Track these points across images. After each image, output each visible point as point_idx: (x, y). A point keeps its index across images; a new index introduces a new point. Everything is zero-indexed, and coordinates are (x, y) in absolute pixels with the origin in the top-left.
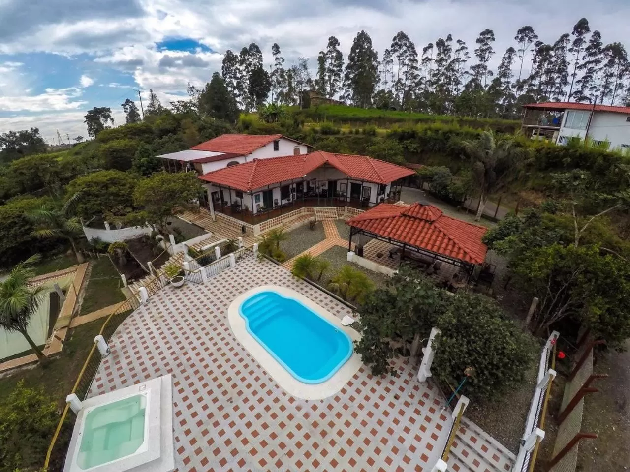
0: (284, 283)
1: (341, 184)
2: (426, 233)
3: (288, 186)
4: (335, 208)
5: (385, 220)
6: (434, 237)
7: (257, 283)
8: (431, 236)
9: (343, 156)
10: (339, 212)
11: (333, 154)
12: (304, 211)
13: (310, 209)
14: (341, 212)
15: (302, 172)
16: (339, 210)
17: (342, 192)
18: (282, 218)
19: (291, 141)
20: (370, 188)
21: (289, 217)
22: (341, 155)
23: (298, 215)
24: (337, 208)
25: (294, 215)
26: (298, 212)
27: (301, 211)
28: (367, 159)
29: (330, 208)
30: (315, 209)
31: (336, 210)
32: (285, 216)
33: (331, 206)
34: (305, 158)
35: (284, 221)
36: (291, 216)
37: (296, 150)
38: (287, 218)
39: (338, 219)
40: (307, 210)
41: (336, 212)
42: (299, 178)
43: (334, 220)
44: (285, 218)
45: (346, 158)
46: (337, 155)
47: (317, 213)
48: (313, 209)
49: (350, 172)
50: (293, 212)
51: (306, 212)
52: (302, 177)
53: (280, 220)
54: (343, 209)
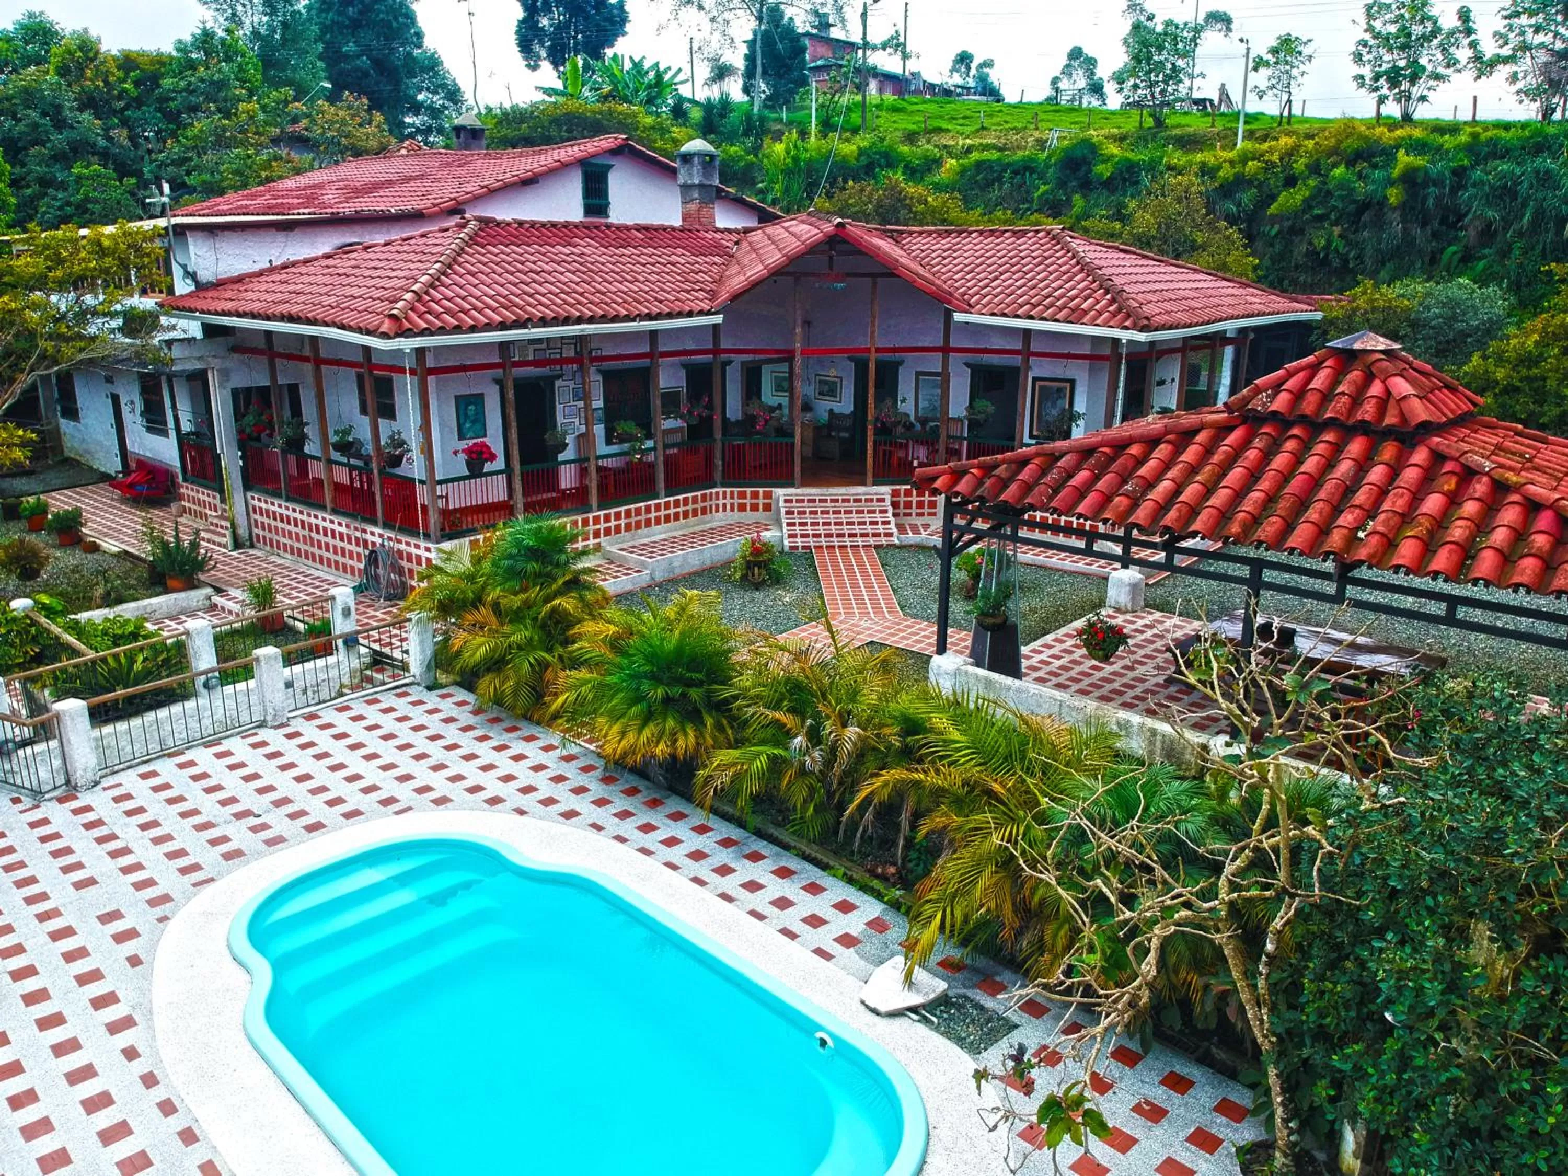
0: (549, 802)
1: (918, 374)
2: (1382, 493)
3: (645, 377)
4: (885, 490)
5: (1135, 450)
6: (1433, 503)
7: (388, 802)
8: (1417, 497)
9: (930, 234)
10: (906, 515)
11: (885, 231)
12: (721, 502)
13: (755, 495)
14: (914, 511)
15: (713, 294)
16: (908, 505)
17: (924, 421)
18: (602, 526)
19: (673, 172)
20: (1068, 385)
21: (638, 526)
22: (920, 233)
23: (692, 520)
24: (895, 493)
25: (667, 519)
26: (690, 507)
27: (707, 504)
28: (1053, 238)
29: (860, 489)
30: (780, 493)
31: (888, 498)
32: (618, 516)
33: (864, 484)
34: (737, 243)
35: (611, 545)
36: (648, 523)
37: (693, 207)
38: (628, 527)
39: (897, 542)
40: (736, 501)
41: (890, 510)
42: (690, 314)
43: (877, 547)
44: (618, 529)
45: (946, 242)
46: (902, 232)
47: (787, 513)
48: (768, 495)
49: (964, 294)
50: (662, 501)
51: (732, 510)
52: (709, 313)
53: (586, 536)
54: (926, 498)
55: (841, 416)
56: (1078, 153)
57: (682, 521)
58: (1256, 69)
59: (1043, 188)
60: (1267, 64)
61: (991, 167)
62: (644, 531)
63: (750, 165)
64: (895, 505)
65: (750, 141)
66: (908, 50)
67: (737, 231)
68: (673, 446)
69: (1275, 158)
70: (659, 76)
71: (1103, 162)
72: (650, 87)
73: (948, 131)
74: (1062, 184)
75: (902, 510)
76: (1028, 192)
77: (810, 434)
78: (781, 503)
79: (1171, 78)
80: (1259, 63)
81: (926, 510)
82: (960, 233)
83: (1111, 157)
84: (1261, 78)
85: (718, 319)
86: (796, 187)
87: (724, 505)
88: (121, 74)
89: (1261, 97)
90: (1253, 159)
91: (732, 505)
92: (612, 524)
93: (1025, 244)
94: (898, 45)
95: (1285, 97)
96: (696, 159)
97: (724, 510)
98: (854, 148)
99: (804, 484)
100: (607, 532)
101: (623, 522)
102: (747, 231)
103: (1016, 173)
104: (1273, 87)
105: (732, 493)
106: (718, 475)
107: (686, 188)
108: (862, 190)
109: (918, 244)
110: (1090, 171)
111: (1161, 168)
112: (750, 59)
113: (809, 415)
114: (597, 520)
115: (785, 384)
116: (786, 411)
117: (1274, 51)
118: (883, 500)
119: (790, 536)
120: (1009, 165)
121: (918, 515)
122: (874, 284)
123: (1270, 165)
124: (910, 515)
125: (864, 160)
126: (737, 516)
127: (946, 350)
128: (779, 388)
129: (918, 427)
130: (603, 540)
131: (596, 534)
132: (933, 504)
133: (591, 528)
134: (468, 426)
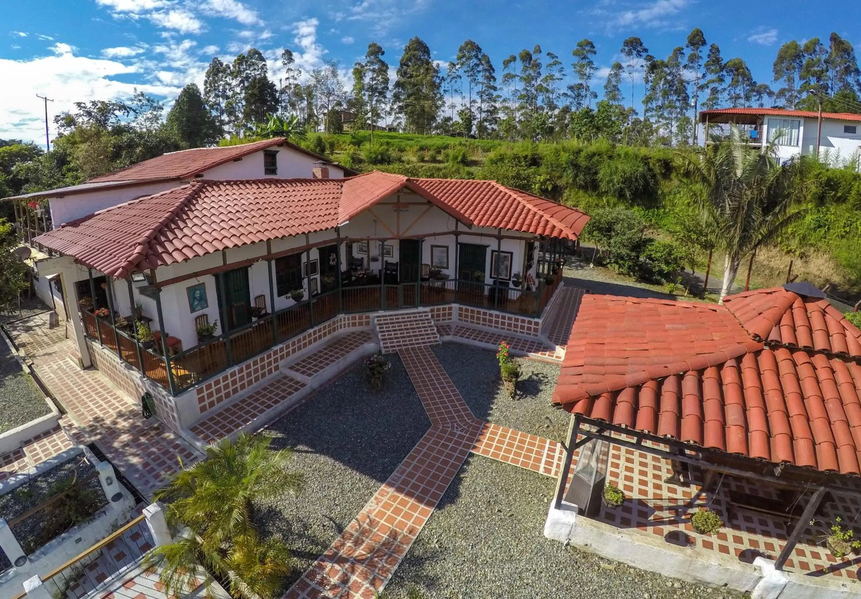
1: (432, 246)
4: (428, 309)
10: (437, 320)
12: (343, 323)
13: (361, 318)
14: (441, 318)
18: (279, 355)
20: (509, 255)
21: (300, 348)
23: (328, 336)
24: (432, 311)
25: (315, 340)
27: (336, 325)
29: (415, 310)
30: (372, 315)
31: (430, 314)
32: (287, 347)
36: (305, 345)
38: (294, 351)
39: (440, 342)
41: (432, 321)
43: (431, 346)
44: (288, 354)
48: (368, 317)
50: (312, 331)
51: (349, 326)
53: (270, 364)
54: (447, 312)
55: (392, 264)
57: (323, 339)
64: (433, 317)
78: (376, 322)
87: (345, 324)
91: (349, 324)
92: (285, 352)
97: (345, 326)
99: (386, 309)
100: (282, 357)
101: (291, 349)
105: (348, 317)
114: (275, 353)
118: (428, 315)
121: (443, 320)
124: (439, 320)
126: (352, 329)
130: (280, 363)
131: (276, 360)
132: (450, 314)
133: (272, 359)
134: (196, 303)
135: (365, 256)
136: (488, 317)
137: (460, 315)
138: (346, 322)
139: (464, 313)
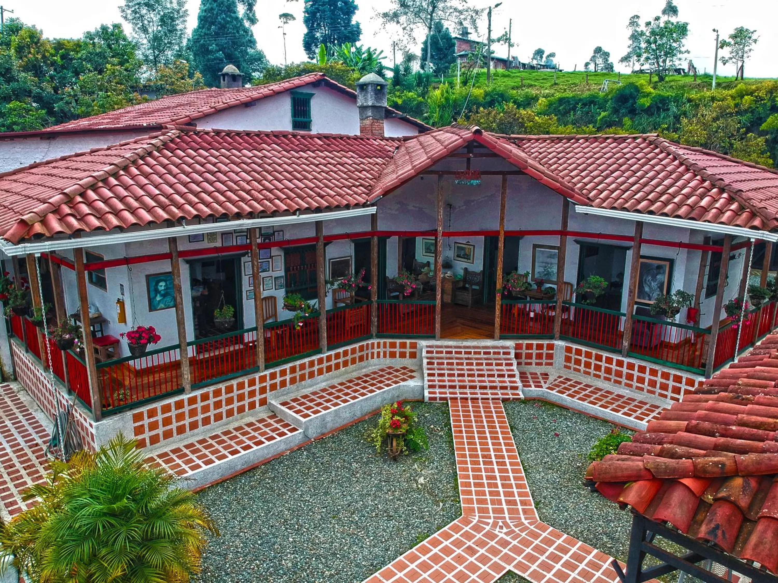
1: (535, 246)
4: (510, 343)
9: (545, 140)
10: (527, 364)
11: (510, 139)
12: (376, 351)
13: (403, 345)
14: (534, 361)
15: (370, 189)
16: (529, 356)
17: (540, 283)
18: (268, 384)
19: (353, 98)
20: (667, 264)
21: (302, 378)
22: (537, 140)
23: (351, 367)
24: (518, 347)
25: (329, 369)
26: (349, 357)
27: (364, 353)
28: (650, 143)
29: (489, 343)
30: (423, 343)
31: (513, 352)
32: (283, 373)
33: (491, 337)
34: (397, 148)
35: (276, 397)
36: (312, 375)
37: (368, 122)
38: (293, 381)
39: (522, 396)
40: (388, 350)
41: (515, 362)
42: (348, 207)
43: (504, 400)
44: (283, 384)
45: (559, 147)
46: (523, 139)
47: (428, 363)
48: (413, 346)
49: (582, 189)
50: (324, 356)
51: (385, 356)
52: (365, 205)
53: (252, 394)
54: (545, 351)
55: (474, 273)
56: (627, 92)
57: (342, 369)
58: (722, 47)
59: (603, 114)
60: (729, 44)
61: (569, 102)
62: (308, 381)
63: (420, 104)
64: (518, 356)
65: (420, 90)
66: (512, 41)
67: (399, 140)
68: (342, 301)
69: (762, 94)
70: (370, 55)
71: (644, 97)
72: (364, 60)
73: (535, 86)
74: (616, 111)
75: (523, 360)
76: (592, 116)
77: (449, 287)
78: (424, 354)
79: (669, 53)
80: (723, 44)
81: (544, 361)
82: (569, 140)
83: (648, 94)
84: (725, 52)
85: (373, 210)
86: (446, 115)
87: (379, 353)
88: (52, 51)
89: (724, 64)
90: (748, 95)
91: (385, 353)
92: (278, 380)
93: (626, 148)
94: (506, 39)
95: (740, 64)
96: (370, 88)
97: (378, 356)
98: (482, 91)
99: (443, 337)
100: (273, 387)
101: (288, 377)
102: (406, 139)
103: (584, 105)
104: (734, 57)
105: (385, 343)
106: (374, 330)
107: (363, 108)
108: (489, 113)
109: (536, 147)
110: (635, 103)
111: (684, 100)
112: (425, 50)
113: (449, 273)
114: (263, 379)
115: (433, 248)
116: (432, 267)
117: (734, 37)
118: (509, 353)
119: (430, 387)
120: (580, 100)
121: (537, 364)
122: (504, 180)
123: (759, 99)
124: (530, 364)
125: (488, 99)
126: (389, 361)
127: (563, 233)
128: (428, 250)
129: (535, 287)
130: (269, 395)
131: (263, 390)
132: (550, 356)
133: (257, 387)
134: (158, 298)
135: (432, 260)
136: (614, 367)
137: (568, 359)
138: (381, 350)
139: (573, 356)
